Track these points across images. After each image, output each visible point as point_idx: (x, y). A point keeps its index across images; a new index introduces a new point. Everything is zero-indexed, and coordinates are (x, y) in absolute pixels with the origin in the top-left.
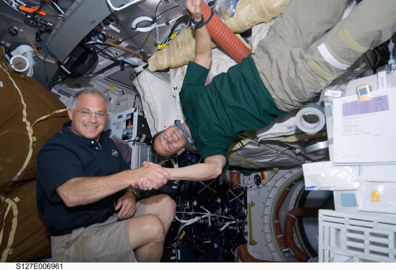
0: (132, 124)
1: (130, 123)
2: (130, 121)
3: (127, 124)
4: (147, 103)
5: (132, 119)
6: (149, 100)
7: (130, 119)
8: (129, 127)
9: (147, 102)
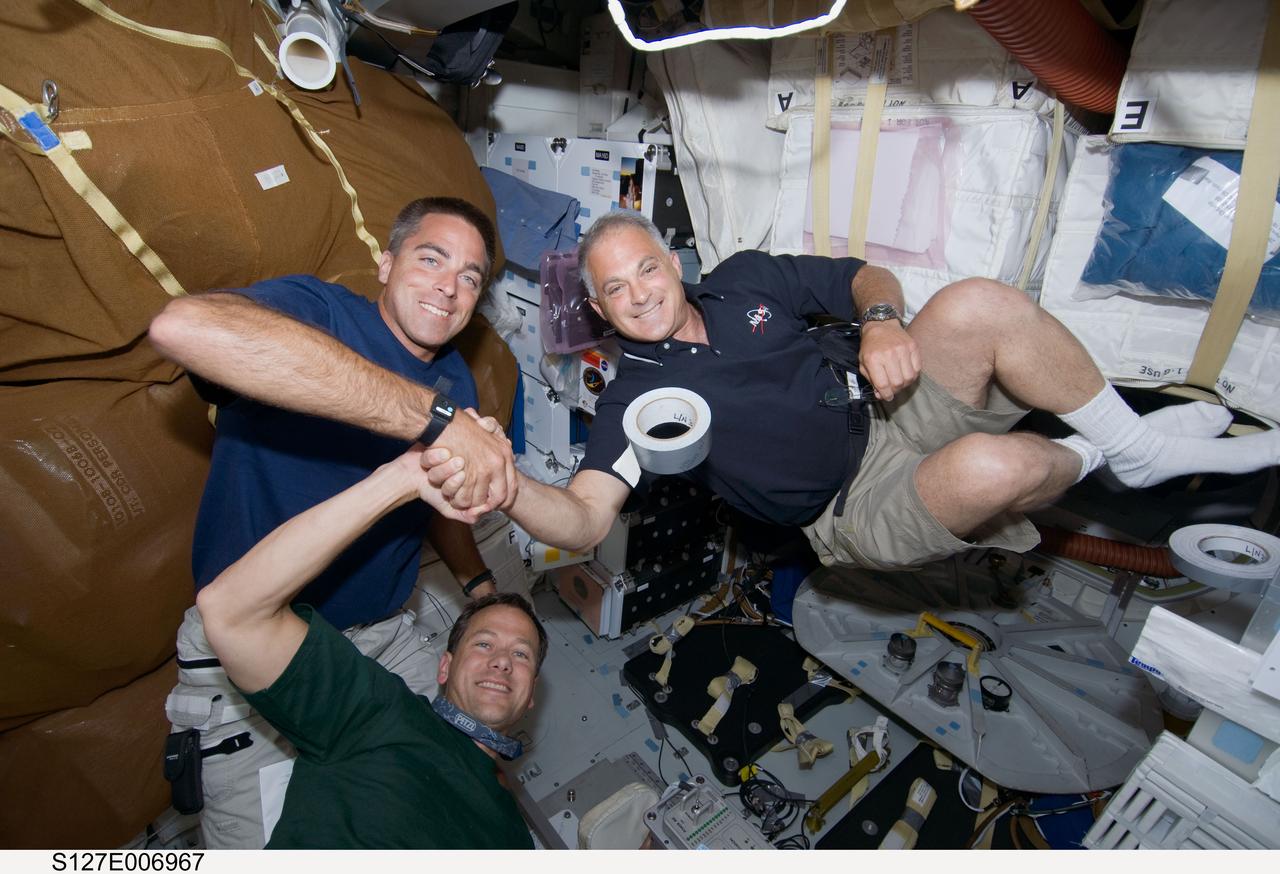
0: (639, 197)
1: (631, 189)
2: (631, 182)
3: (624, 191)
4: (690, 152)
5: (638, 179)
6: (697, 146)
7: (633, 176)
8: (628, 201)
9: (691, 148)
